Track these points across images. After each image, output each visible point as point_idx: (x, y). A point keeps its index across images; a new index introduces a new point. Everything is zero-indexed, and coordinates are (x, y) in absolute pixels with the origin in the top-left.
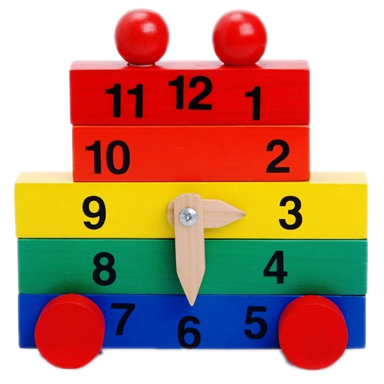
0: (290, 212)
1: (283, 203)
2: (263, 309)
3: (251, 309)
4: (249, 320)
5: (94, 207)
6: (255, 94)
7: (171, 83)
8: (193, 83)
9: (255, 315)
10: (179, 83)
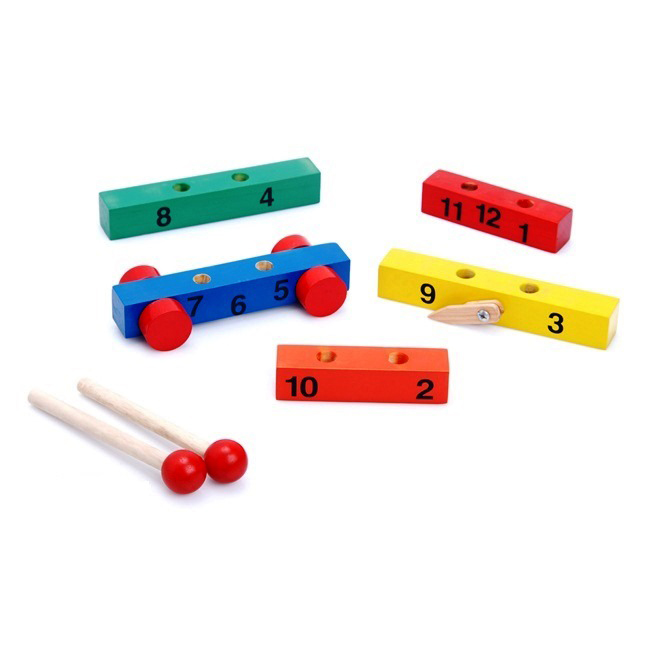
0: (556, 323)
2: (286, 281)
4: (277, 289)
5: (428, 290)
6: (525, 228)
7: (478, 207)
8: (491, 210)
9: (281, 286)
10: (482, 208)
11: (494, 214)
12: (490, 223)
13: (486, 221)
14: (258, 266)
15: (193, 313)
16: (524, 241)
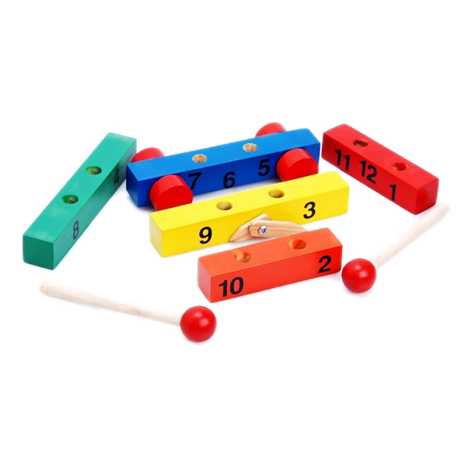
0: (309, 210)
1: (306, 206)
2: (268, 160)
3: (262, 162)
4: (261, 167)
5: (206, 232)
6: (394, 187)
7: (361, 162)
8: (370, 167)
9: (264, 164)
10: (364, 163)
11: (372, 171)
12: (369, 177)
13: (366, 175)
14: (244, 148)
15: (193, 187)
16: (393, 199)
